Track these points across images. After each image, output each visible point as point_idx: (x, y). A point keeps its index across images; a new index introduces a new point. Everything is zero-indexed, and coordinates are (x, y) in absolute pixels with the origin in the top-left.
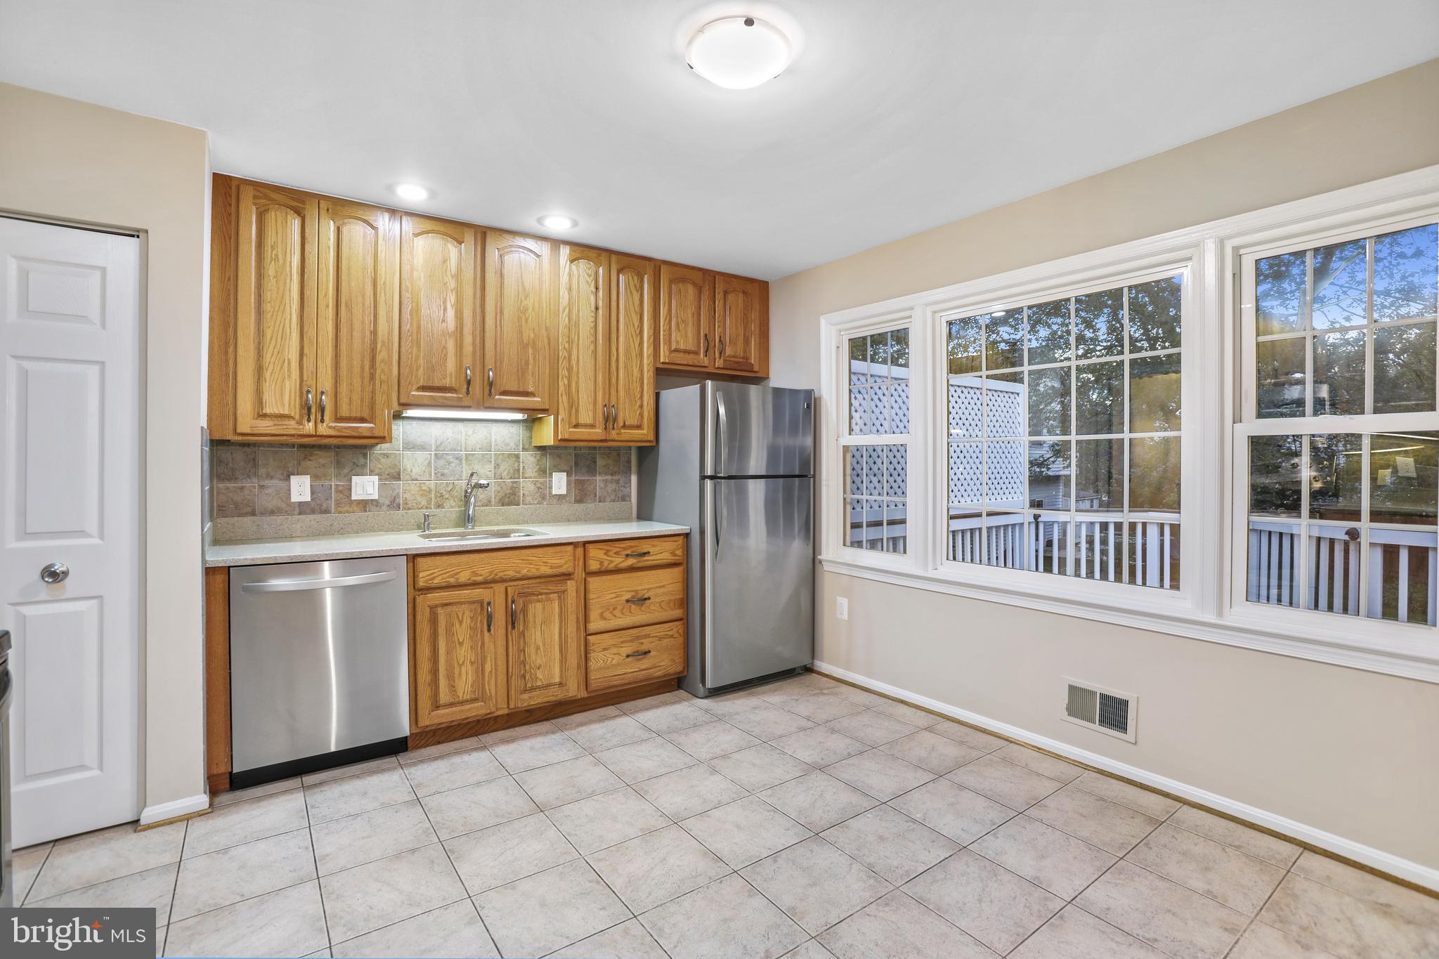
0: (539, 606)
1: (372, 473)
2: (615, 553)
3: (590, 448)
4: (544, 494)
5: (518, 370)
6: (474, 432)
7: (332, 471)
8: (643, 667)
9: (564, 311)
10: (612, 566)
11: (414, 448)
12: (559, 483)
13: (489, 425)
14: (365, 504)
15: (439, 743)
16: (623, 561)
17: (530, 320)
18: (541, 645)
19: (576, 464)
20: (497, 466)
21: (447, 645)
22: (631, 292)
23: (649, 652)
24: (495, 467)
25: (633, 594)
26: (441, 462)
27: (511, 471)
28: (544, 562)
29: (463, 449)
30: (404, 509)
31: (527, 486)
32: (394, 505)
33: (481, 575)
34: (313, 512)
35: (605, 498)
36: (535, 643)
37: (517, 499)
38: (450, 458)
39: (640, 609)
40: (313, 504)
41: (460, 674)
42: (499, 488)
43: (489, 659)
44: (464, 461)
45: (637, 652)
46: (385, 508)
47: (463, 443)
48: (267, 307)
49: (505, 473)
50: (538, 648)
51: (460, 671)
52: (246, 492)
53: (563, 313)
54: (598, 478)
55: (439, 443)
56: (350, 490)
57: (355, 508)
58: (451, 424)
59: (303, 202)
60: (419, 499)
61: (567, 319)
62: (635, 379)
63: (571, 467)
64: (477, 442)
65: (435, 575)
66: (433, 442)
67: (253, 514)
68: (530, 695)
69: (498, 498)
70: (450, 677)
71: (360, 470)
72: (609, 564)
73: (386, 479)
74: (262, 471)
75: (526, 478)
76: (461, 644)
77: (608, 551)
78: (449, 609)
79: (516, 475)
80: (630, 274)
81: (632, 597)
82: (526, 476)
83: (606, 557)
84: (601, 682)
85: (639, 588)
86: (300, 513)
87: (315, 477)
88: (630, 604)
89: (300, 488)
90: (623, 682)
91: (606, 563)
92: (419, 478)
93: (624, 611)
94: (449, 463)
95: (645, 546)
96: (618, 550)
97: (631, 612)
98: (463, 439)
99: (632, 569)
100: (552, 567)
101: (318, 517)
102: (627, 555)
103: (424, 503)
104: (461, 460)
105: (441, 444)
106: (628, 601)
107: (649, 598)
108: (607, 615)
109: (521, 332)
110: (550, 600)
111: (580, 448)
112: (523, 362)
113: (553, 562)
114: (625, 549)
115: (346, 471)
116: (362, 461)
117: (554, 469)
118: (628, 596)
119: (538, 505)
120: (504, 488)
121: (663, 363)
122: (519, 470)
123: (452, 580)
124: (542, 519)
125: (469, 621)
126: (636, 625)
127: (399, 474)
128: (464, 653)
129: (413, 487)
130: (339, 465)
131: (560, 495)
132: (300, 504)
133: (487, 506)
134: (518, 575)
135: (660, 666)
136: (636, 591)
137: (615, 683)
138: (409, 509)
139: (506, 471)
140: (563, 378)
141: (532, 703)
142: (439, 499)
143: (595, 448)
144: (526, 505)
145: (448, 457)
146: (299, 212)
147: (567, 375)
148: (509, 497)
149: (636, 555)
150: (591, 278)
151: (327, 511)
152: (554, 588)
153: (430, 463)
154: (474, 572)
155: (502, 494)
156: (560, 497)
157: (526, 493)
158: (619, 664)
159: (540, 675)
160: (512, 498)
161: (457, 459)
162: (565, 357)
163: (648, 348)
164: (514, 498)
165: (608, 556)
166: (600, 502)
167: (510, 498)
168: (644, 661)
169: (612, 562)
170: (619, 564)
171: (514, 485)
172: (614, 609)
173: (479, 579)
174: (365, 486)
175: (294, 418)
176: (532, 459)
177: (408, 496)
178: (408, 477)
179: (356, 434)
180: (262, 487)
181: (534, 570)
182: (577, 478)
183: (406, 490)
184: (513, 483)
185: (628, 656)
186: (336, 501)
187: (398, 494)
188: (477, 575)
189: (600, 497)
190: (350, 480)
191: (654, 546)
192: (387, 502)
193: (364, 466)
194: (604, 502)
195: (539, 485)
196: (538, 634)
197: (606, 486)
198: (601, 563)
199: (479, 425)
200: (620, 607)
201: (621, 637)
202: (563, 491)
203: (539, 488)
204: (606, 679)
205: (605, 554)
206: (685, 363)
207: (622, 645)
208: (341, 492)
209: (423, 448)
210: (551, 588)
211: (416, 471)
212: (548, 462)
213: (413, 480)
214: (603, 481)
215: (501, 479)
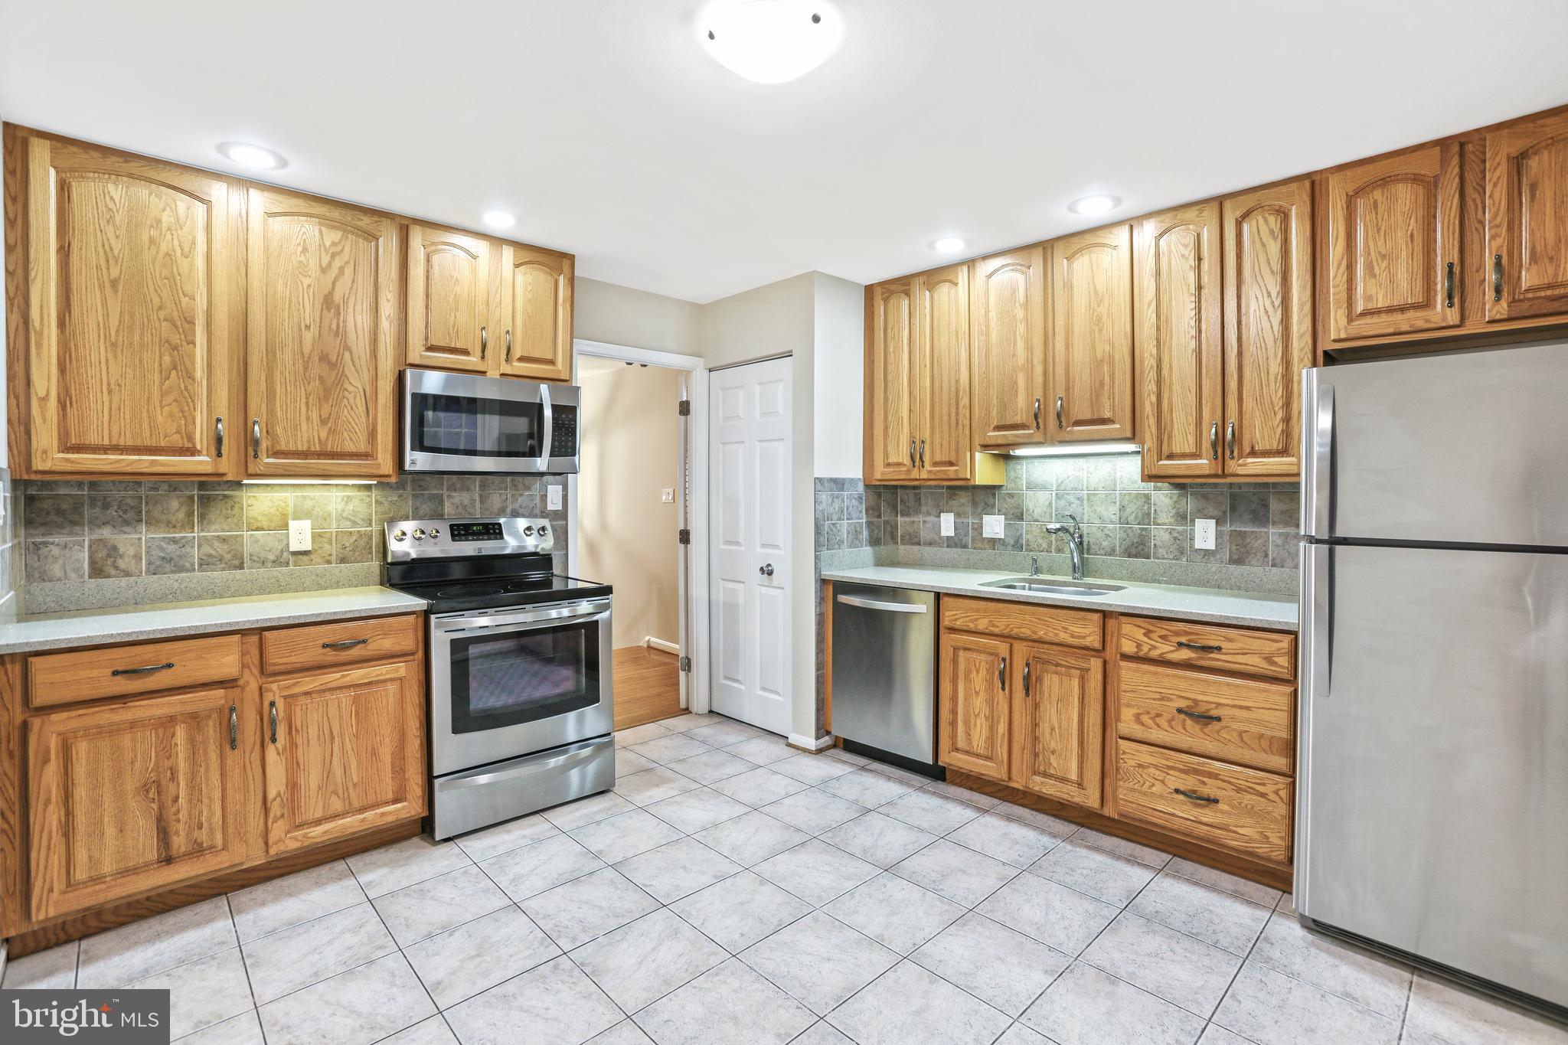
0: (1056, 678)
1: (1000, 513)
2: (1160, 637)
3: (1256, 485)
4: (1183, 547)
5: (1091, 394)
6: (1096, 469)
7: (969, 509)
8: (1204, 820)
9: (1149, 306)
10: (1154, 654)
11: (1035, 487)
12: (1205, 533)
13: (1113, 459)
14: (993, 542)
15: (971, 789)
16: (1174, 651)
17: (1104, 331)
18: (1056, 726)
19: (1233, 509)
20: (1122, 508)
21: (965, 689)
22: (1263, 244)
23: (1216, 801)
24: (1120, 510)
25: (1190, 703)
26: (1062, 503)
27: (1140, 515)
28: (1063, 628)
29: (1085, 488)
30: (1026, 550)
31: (1160, 535)
32: (1018, 546)
33: (998, 627)
34: (956, 546)
35: (1283, 561)
36: (1050, 722)
37: (1146, 550)
38: (1072, 499)
39: (1202, 731)
40: (956, 539)
41: (975, 725)
42: (1124, 536)
43: (1002, 720)
44: (1085, 502)
45: (1195, 792)
46: (1010, 548)
47: (1085, 481)
48: (890, 378)
49: (1132, 518)
50: (1053, 729)
51: (976, 722)
52: (916, 526)
53: (1148, 309)
54: (1272, 530)
55: (1059, 481)
56: (982, 527)
57: (986, 546)
58: (1071, 461)
59: (909, 284)
60: (1040, 541)
61: (1154, 315)
62: (1272, 378)
63: (1225, 512)
64: (1100, 480)
65: (957, 617)
66: (1054, 482)
67: (919, 544)
68: (1043, 779)
69: (1123, 547)
70: (967, 724)
71: (989, 509)
72: (1150, 650)
73: (1011, 519)
74: (924, 509)
75: (1158, 525)
76: (977, 693)
77: (1150, 631)
78: (969, 654)
79: (1146, 521)
80: (1260, 218)
81: (1188, 707)
82: (1159, 522)
83: (1145, 639)
84: (1132, 808)
85: (1200, 697)
86: (948, 546)
87: (958, 515)
88: (1183, 716)
89: (947, 524)
90: (1168, 824)
91: (1145, 648)
92: (1039, 519)
93: (1173, 723)
94: (1070, 504)
95: (1213, 636)
96: (1164, 633)
97: (1185, 729)
98: (1085, 476)
99: (1187, 665)
100: (1072, 636)
101: (959, 550)
102: (1180, 644)
103: (1045, 545)
104: (1082, 501)
105: (1062, 482)
106: (1180, 711)
107: (1219, 719)
108: (1145, 719)
109: (1094, 347)
110: (1068, 675)
111: (1240, 486)
112: (1097, 384)
113: (1075, 629)
114: (1177, 634)
115: (979, 510)
116: (991, 501)
117: (1199, 514)
118: (1183, 704)
119: (1174, 561)
120: (1131, 535)
121: (1335, 341)
122: (1149, 514)
123: (972, 625)
124: (1178, 580)
125: (985, 673)
126: (1192, 750)
127: (1022, 515)
128: (979, 703)
129: (1035, 529)
130: (975, 504)
131: (1206, 550)
132: (948, 538)
133: (1110, 555)
134: (1035, 637)
135: (1235, 832)
136: (1195, 701)
137: (1155, 820)
138: (1031, 551)
139: (1134, 515)
140: (1149, 395)
141: (1044, 791)
142: (1059, 543)
143: (1266, 485)
144: (1158, 558)
145: (1069, 497)
146: (907, 293)
147: (1155, 389)
148: (1136, 547)
149: (1199, 647)
150: (1189, 249)
151: (965, 546)
152: (1073, 662)
153: (1050, 504)
154: (991, 621)
155: (1128, 543)
156: (1207, 553)
157: (1159, 543)
158: (1161, 797)
159: (1053, 760)
160: (1140, 548)
161: (1078, 499)
162: (1152, 366)
163: (1300, 323)
164: (1143, 550)
165: (1149, 638)
166: (1274, 565)
167: (1138, 548)
168: (1207, 811)
169: (1155, 648)
170: (1165, 653)
171: (1144, 533)
172: (1158, 715)
173: (996, 630)
174: (994, 526)
175: (904, 465)
176: (1167, 501)
177: (1029, 537)
178: (1030, 518)
179: (945, 477)
180: (924, 522)
181: (1051, 634)
182: (1233, 528)
183: (1029, 531)
184: (1142, 529)
185: (1177, 791)
186: (973, 537)
187: (1021, 534)
188: (994, 626)
189: (1274, 559)
190: (982, 518)
191: (1229, 640)
192: (1012, 542)
193: (993, 505)
194: (1282, 567)
195: (1175, 535)
196: (1053, 712)
197: (1285, 542)
198: (1139, 646)
199: (1102, 460)
200: (1167, 716)
201: (1167, 759)
202: (1211, 545)
203: (1176, 539)
204: (1141, 808)
205: (1145, 635)
206: (1391, 330)
207: (1169, 772)
208: (976, 529)
209: (1044, 487)
210: (1070, 660)
211: (1038, 512)
212: (1190, 504)
213: (1035, 521)
214: (1280, 535)
215: (1127, 524)
